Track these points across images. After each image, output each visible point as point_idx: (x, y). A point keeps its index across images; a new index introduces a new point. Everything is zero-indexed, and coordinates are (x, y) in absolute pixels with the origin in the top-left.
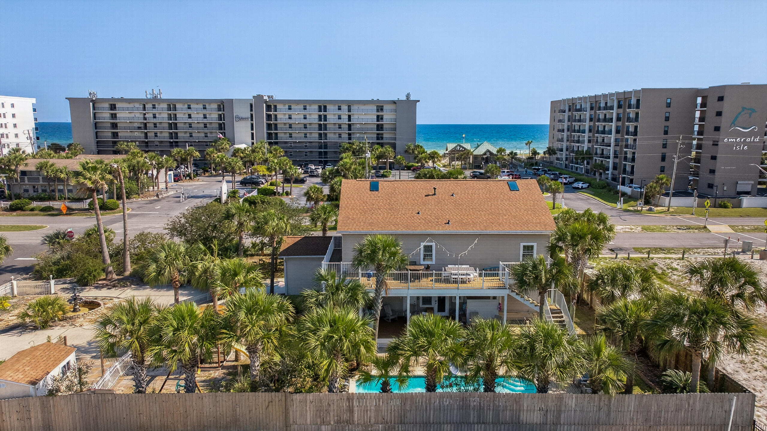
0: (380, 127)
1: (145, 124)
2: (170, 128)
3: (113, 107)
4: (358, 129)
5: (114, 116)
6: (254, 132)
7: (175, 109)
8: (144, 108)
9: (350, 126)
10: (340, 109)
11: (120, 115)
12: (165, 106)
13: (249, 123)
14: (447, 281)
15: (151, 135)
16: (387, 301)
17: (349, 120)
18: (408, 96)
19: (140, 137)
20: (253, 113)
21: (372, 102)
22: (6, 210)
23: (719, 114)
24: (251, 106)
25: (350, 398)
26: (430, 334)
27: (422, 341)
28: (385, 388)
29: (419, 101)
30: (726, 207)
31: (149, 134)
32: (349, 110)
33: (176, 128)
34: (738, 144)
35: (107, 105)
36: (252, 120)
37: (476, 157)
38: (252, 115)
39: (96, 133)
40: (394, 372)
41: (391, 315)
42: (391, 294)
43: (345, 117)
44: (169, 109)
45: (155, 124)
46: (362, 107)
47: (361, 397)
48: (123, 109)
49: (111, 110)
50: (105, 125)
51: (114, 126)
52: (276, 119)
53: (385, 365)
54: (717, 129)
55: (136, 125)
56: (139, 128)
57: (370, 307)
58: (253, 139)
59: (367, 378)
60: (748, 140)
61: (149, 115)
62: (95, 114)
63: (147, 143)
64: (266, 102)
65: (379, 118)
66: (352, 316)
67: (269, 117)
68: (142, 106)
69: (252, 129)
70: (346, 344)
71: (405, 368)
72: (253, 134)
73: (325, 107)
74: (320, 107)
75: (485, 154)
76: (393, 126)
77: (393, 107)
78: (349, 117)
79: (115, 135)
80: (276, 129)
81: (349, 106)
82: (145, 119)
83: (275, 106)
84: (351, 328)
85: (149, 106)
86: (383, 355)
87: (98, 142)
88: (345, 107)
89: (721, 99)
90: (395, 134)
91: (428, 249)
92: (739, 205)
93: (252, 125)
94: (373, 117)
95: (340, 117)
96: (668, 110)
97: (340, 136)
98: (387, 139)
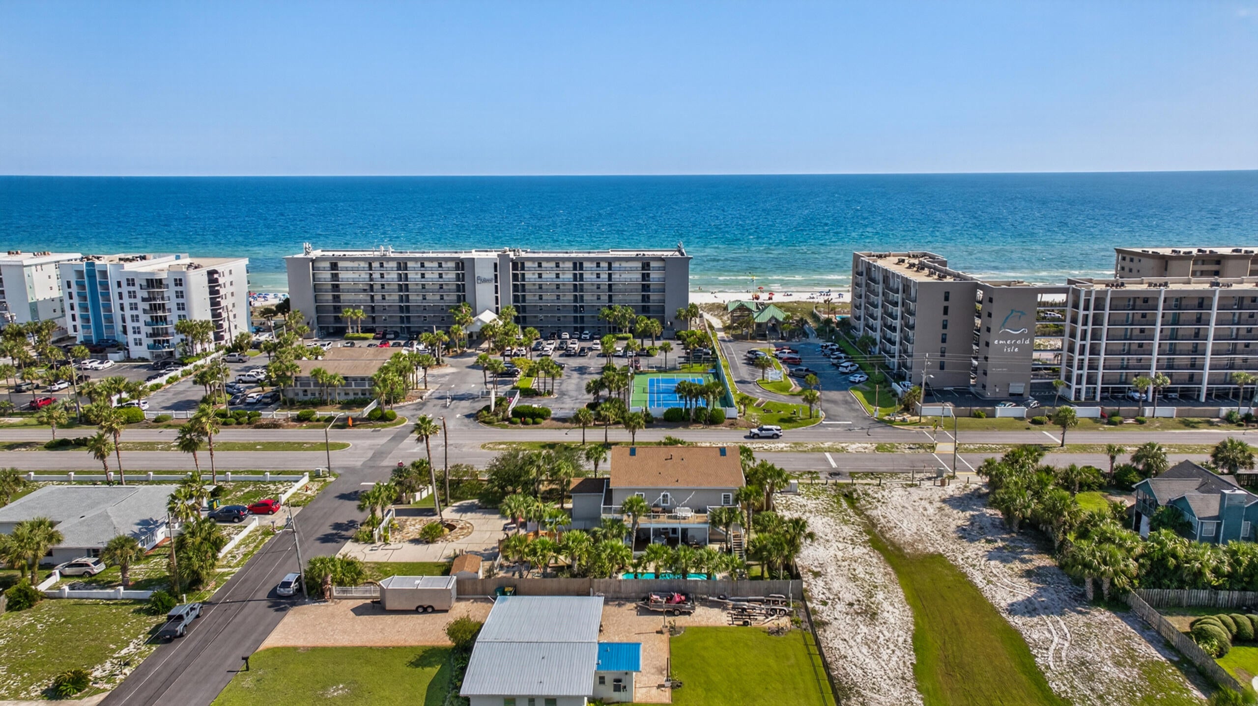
0: (645, 288)
1: (372, 286)
2: (401, 290)
3: (334, 266)
4: (621, 290)
5: (335, 277)
6: (499, 295)
7: (406, 268)
8: (370, 268)
9: (610, 286)
10: (598, 267)
11: (342, 275)
12: (394, 264)
13: (493, 284)
14: (676, 517)
15: (378, 297)
16: (638, 531)
17: (610, 279)
19: (366, 301)
20: (498, 273)
21: (636, 259)
22: (294, 420)
23: (990, 315)
24: (496, 265)
25: (620, 581)
26: (656, 553)
27: (653, 555)
28: (636, 576)
29: (692, 258)
30: (980, 417)
31: (375, 298)
32: (610, 268)
33: (407, 290)
34: (1010, 346)
35: (327, 264)
36: (496, 282)
37: (759, 325)
38: (496, 276)
39: (316, 296)
40: (640, 570)
41: (642, 537)
42: (642, 526)
43: (604, 276)
44: (399, 268)
45: (383, 285)
46: (624, 264)
47: (625, 581)
48: (347, 269)
49: (332, 270)
50: (325, 287)
51: (336, 287)
52: (523, 279)
53: (635, 566)
54: (989, 330)
55: (361, 286)
56: (365, 290)
57: (630, 534)
58: (497, 303)
59: (628, 572)
60: (1018, 342)
61: (376, 275)
62: (314, 275)
63: (373, 307)
64: (512, 260)
65: (645, 277)
66: (620, 543)
67: (515, 277)
68: (367, 265)
69: (496, 292)
70: (619, 557)
71: (645, 568)
72: (497, 298)
73: (581, 265)
74: (575, 264)
75: (770, 320)
76: (660, 287)
77: (660, 264)
78: (610, 275)
79: (336, 298)
80: (524, 291)
81: (609, 264)
82: (371, 279)
83: (523, 264)
84: (620, 549)
85: (376, 265)
86: (635, 561)
87: (317, 307)
88: (604, 265)
89: (991, 300)
90: (664, 296)
91: (665, 496)
92: (992, 415)
93: (496, 287)
94: (637, 276)
95: (598, 276)
96: (946, 304)
97: (599, 299)
98: (654, 301)
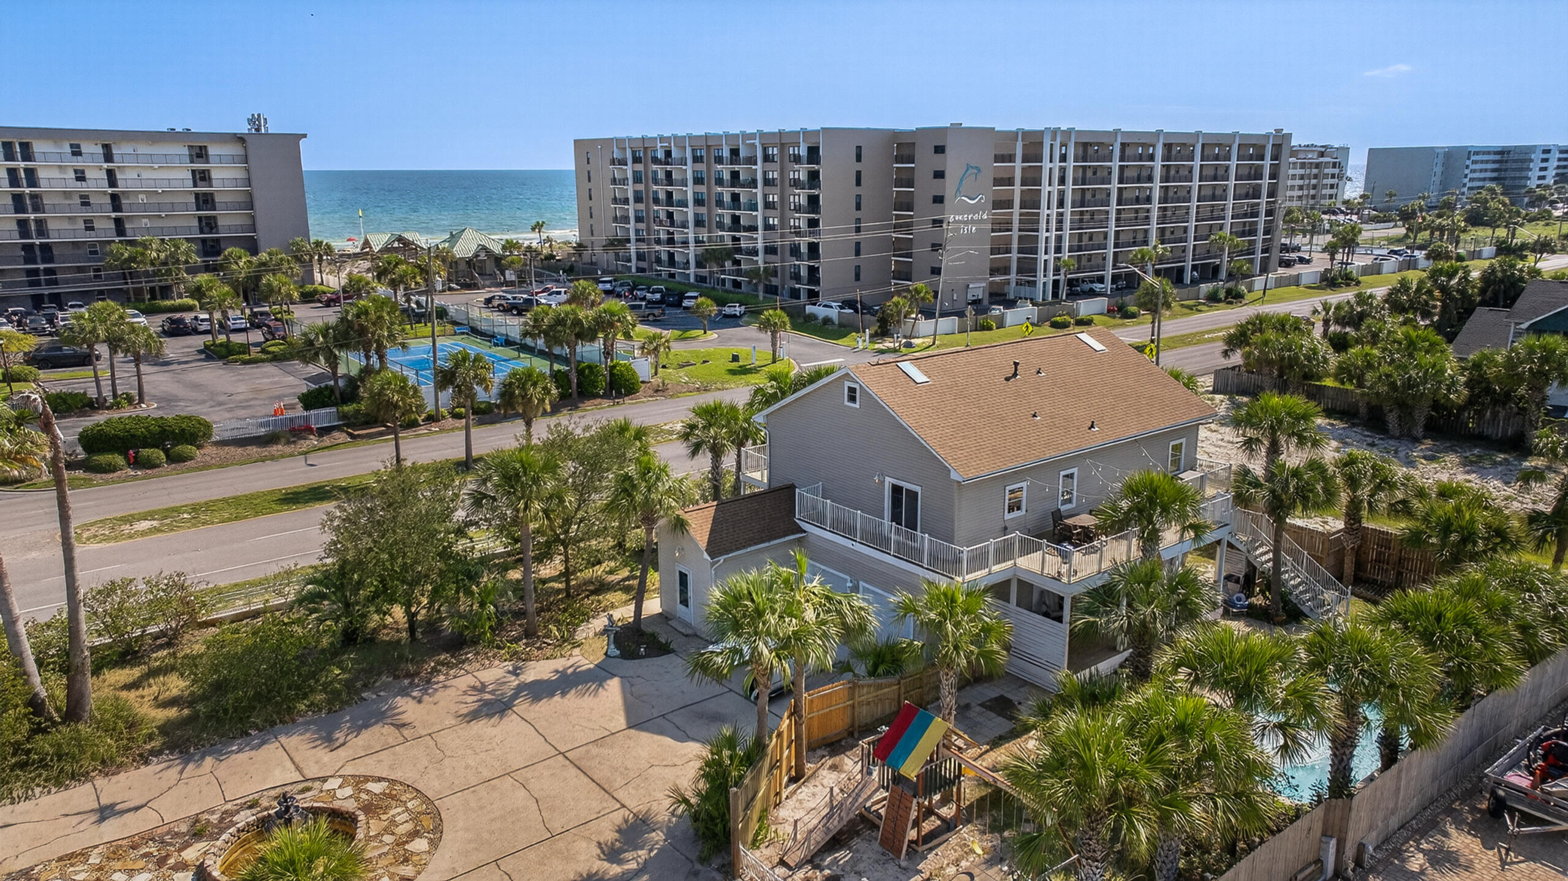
0: (205, 201)
4: (145, 207)
9: (115, 198)
10: (77, 152)
17: (112, 182)
18: (255, 121)
21: (171, 136)
23: (939, 175)
29: (305, 136)
32: (108, 157)
34: (966, 223)
37: (455, 265)
43: (96, 176)
46: (144, 149)
54: (939, 200)
60: (976, 217)
65: (200, 177)
73: (26, 147)
74: (9, 147)
76: (241, 198)
77: (235, 150)
78: (110, 173)
81: (107, 147)
88: (93, 149)
89: (940, 150)
90: (252, 216)
91: (1067, 482)
94: (180, 176)
95: (80, 177)
96: (858, 166)
97: (90, 228)
98: (229, 228)
